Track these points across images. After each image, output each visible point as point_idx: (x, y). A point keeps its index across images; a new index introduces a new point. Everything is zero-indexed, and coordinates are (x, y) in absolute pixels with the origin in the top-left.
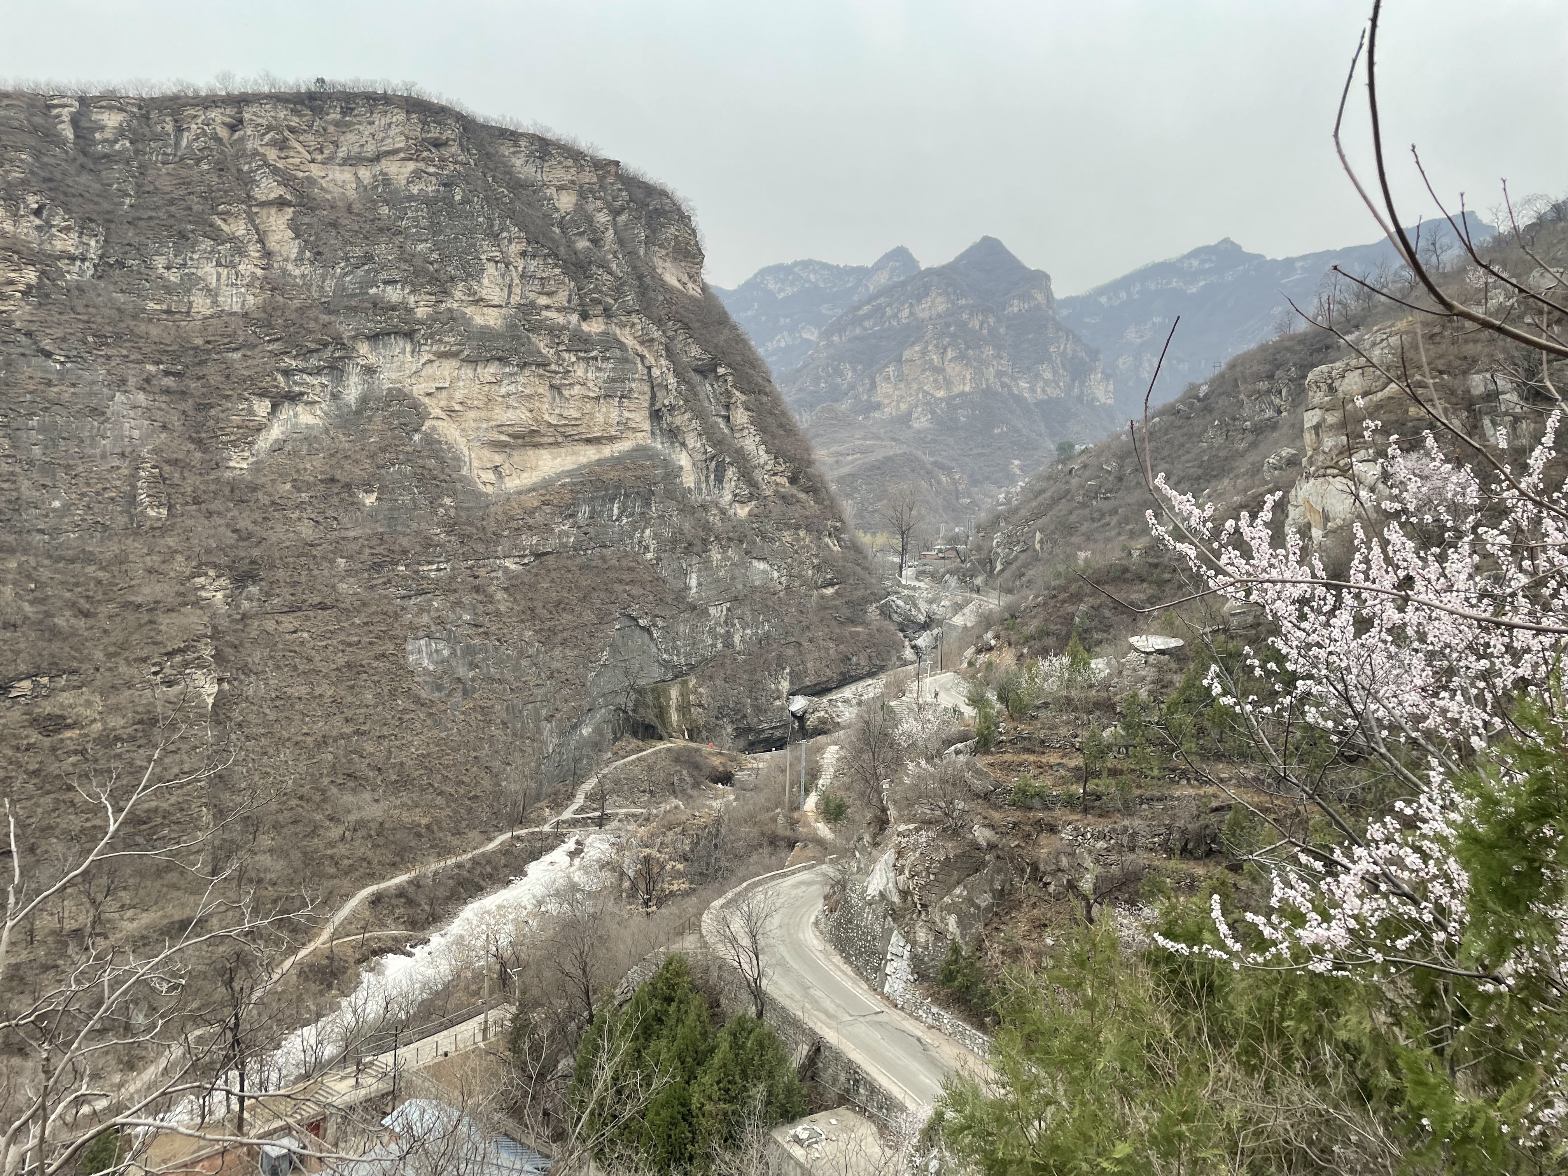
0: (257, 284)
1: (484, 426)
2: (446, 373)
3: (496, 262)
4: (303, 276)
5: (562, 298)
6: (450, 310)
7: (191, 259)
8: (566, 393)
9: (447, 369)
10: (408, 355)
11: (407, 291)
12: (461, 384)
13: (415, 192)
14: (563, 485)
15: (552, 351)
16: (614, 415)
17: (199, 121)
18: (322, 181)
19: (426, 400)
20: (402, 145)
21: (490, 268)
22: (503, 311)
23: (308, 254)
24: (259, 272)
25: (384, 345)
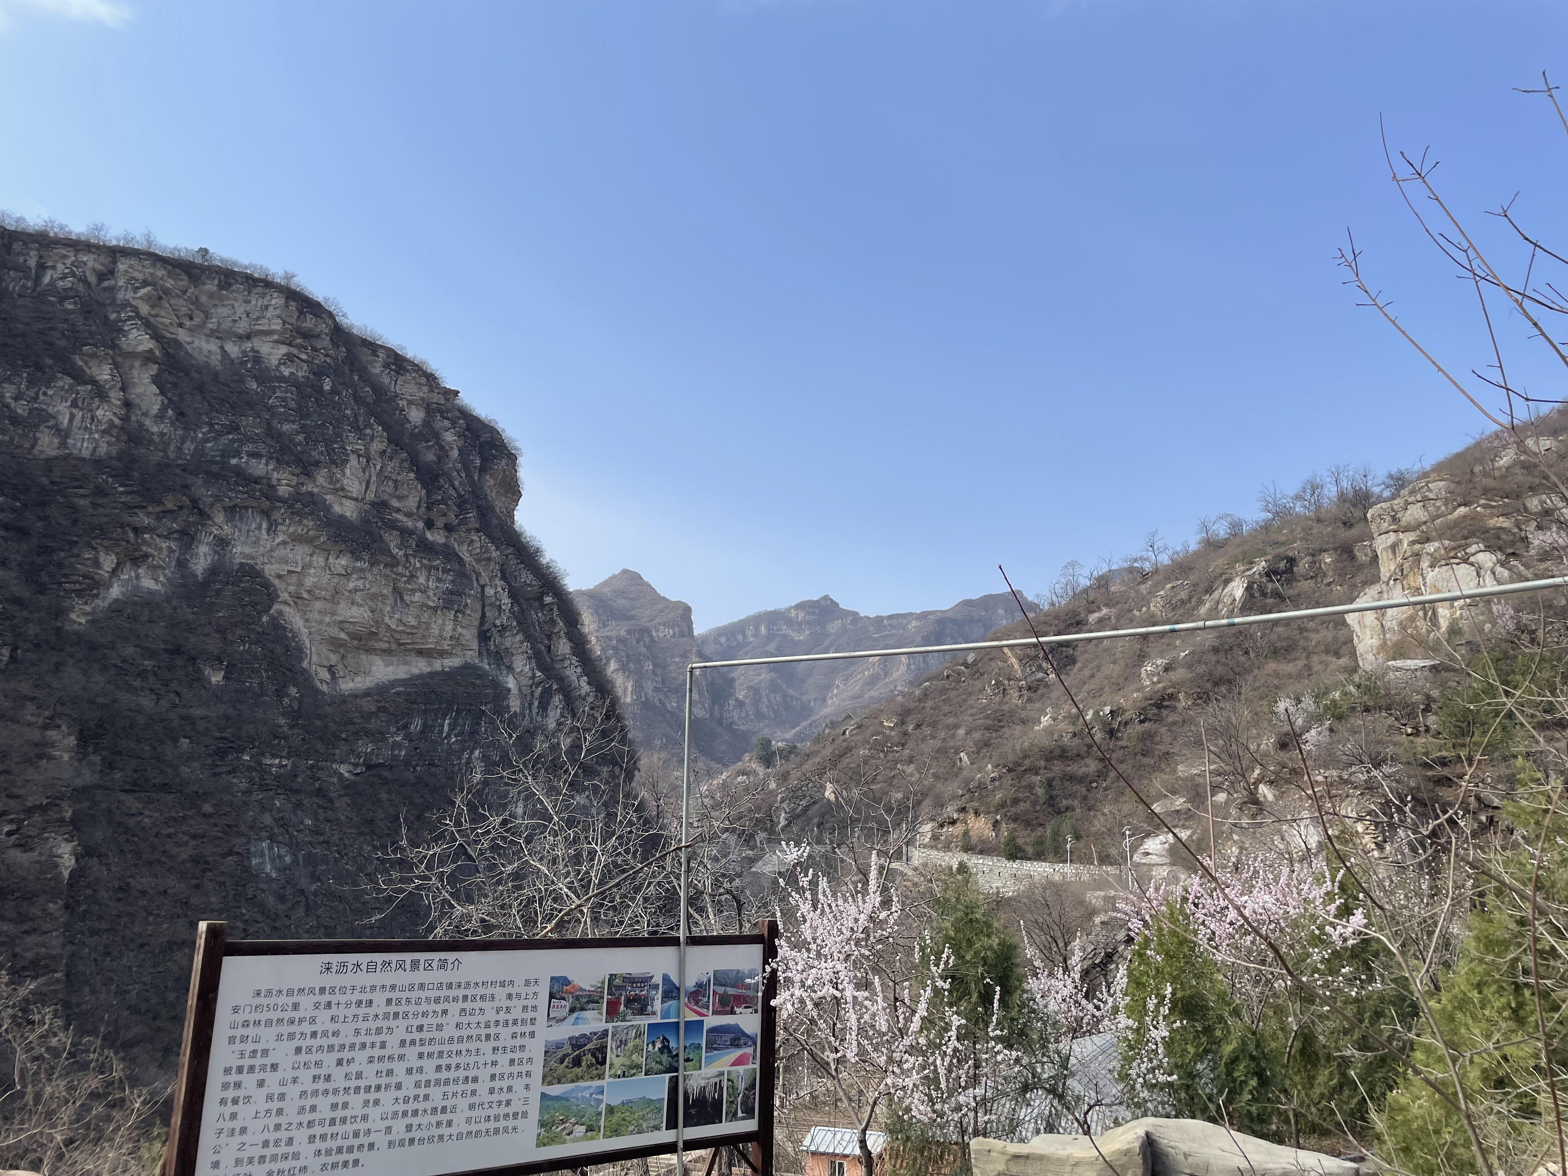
0: (114, 432)
1: (327, 619)
2: (299, 558)
3: (359, 456)
4: (162, 434)
5: (412, 503)
6: (311, 494)
7: (45, 394)
8: (407, 598)
9: (300, 553)
10: (264, 532)
11: (271, 467)
12: (312, 571)
13: (286, 374)
14: (398, 694)
15: (401, 553)
16: (449, 627)
17: (68, 262)
18: (188, 347)
19: (276, 582)
20: (278, 327)
21: (353, 461)
22: (359, 504)
23: (170, 412)
24: (117, 421)
25: (241, 518)
